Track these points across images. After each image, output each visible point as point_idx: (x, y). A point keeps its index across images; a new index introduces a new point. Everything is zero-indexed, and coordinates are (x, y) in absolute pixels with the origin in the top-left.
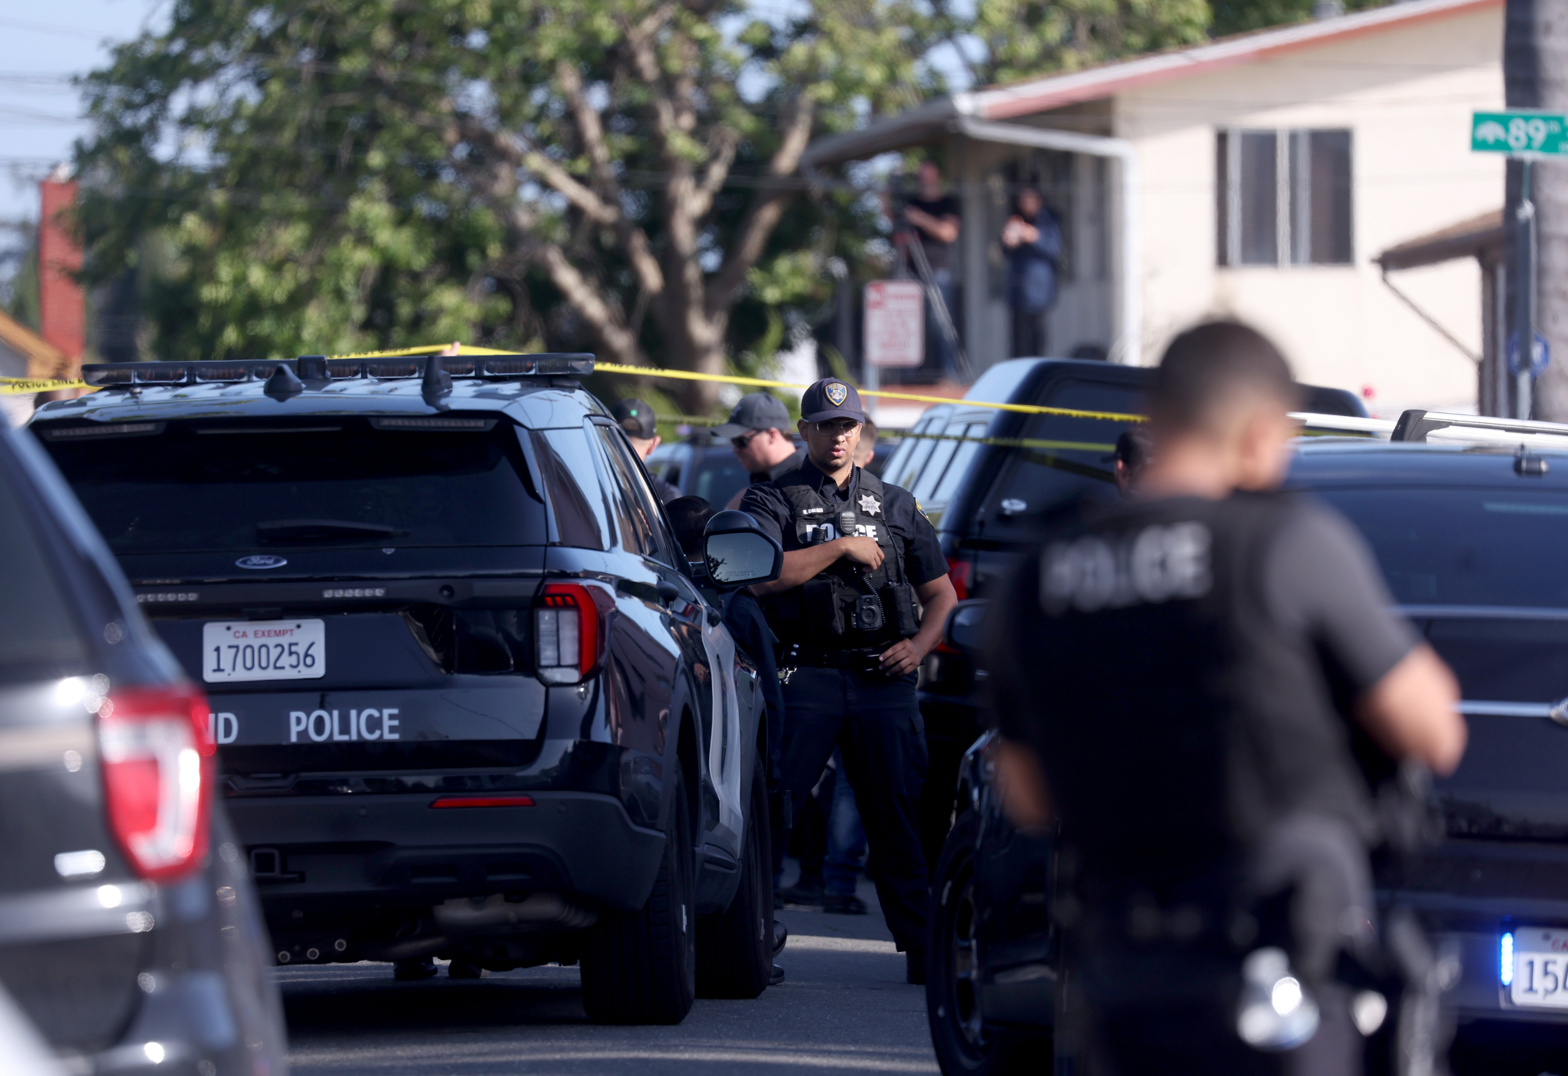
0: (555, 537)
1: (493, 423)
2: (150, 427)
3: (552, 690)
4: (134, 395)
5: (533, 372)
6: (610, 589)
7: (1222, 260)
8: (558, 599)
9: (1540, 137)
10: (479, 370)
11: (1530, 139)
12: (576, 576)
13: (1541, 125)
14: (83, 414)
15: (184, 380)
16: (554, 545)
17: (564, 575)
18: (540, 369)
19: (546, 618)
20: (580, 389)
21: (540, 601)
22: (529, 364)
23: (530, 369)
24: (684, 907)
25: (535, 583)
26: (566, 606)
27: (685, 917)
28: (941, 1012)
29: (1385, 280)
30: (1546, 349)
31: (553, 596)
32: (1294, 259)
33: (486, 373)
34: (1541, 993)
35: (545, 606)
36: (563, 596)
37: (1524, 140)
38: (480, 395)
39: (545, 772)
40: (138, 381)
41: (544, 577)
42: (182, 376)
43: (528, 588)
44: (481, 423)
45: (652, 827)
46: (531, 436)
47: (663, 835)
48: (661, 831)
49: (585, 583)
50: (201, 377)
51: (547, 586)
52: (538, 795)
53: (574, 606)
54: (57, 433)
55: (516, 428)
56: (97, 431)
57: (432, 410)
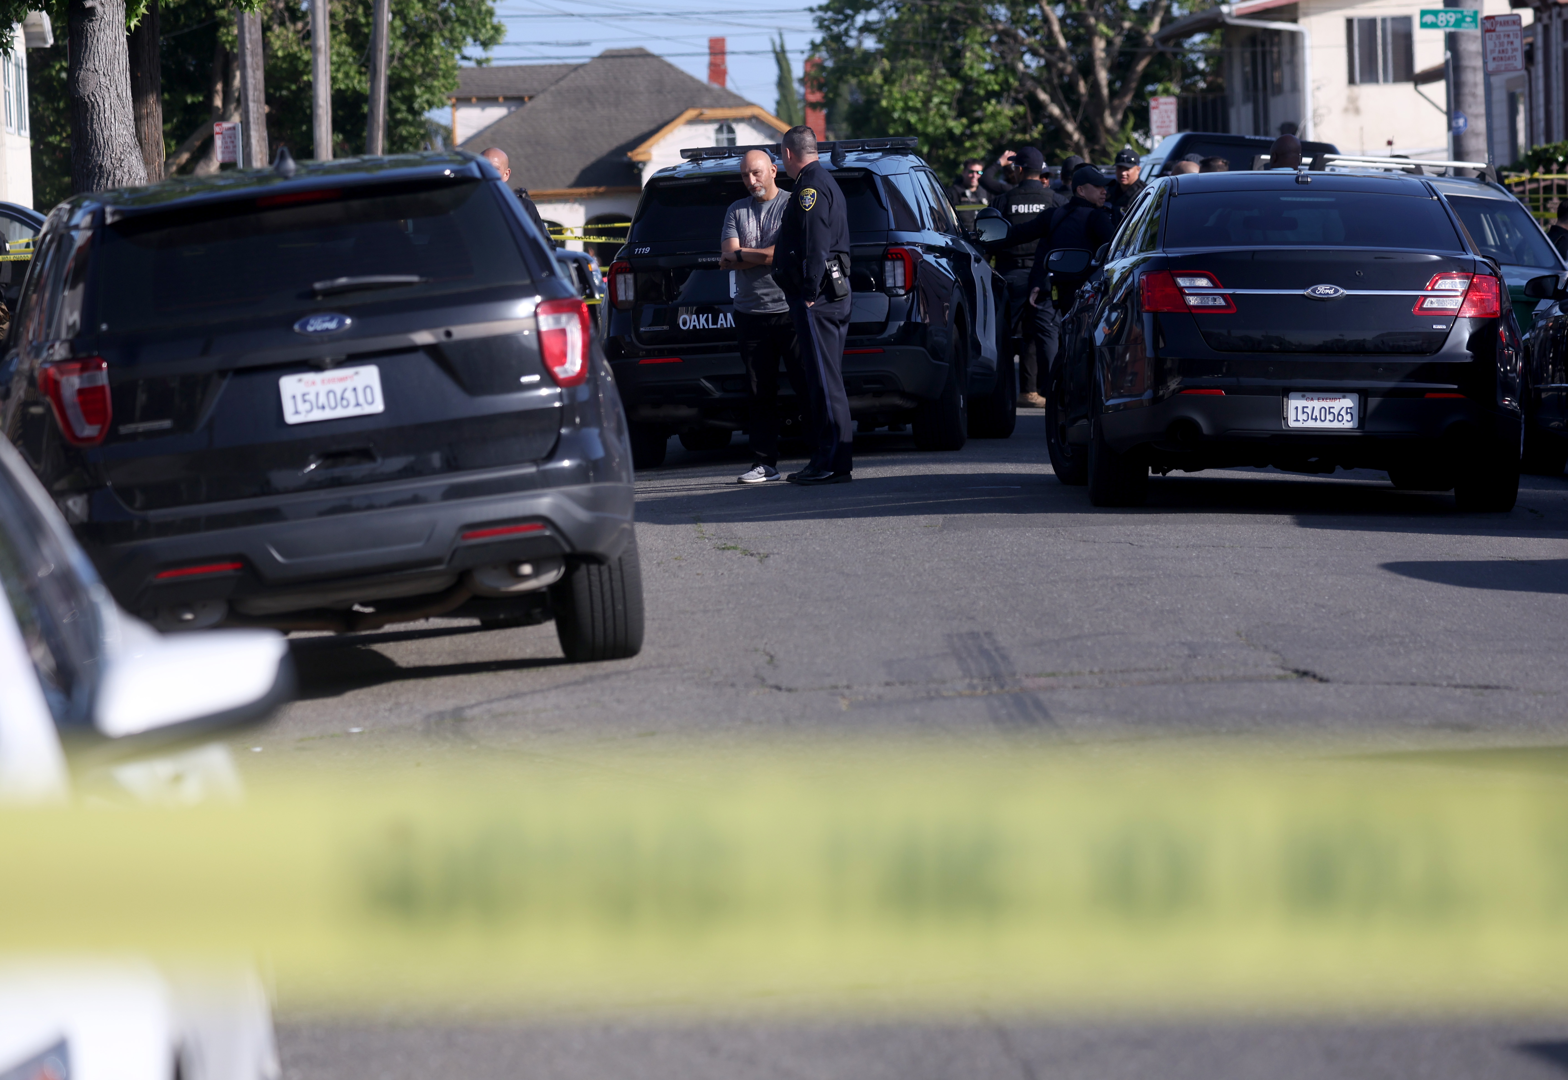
0: (893, 226)
1: (863, 173)
2: (704, 180)
3: (892, 298)
4: (698, 164)
5: (888, 147)
6: (919, 250)
7: (1351, 81)
8: (894, 256)
9: (1452, 20)
10: (863, 147)
11: (1448, 22)
12: (903, 244)
13: (1452, 14)
14: (674, 174)
15: (727, 155)
16: (892, 230)
17: (897, 244)
18: (892, 145)
19: (888, 265)
20: (911, 154)
21: (885, 257)
22: (886, 143)
23: (887, 145)
24: (961, 396)
25: (882, 249)
26: (898, 259)
27: (962, 401)
28: (1053, 441)
29: (1416, 88)
30: (1466, 121)
31: (891, 254)
32: (1386, 80)
33: (867, 148)
34: (1301, 421)
35: (889, 259)
36: (896, 254)
37: (1445, 23)
38: (858, 160)
39: (890, 336)
40: (705, 156)
41: (887, 245)
42: (726, 153)
43: (880, 251)
44: (857, 174)
45: (942, 360)
46: (881, 179)
47: (948, 364)
48: (946, 362)
49: (906, 248)
50: (734, 154)
51: (888, 249)
52: (886, 348)
53: (902, 259)
54: (661, 184)
55: (874, 175)
56: (679, 182)
57: (835, 168)
